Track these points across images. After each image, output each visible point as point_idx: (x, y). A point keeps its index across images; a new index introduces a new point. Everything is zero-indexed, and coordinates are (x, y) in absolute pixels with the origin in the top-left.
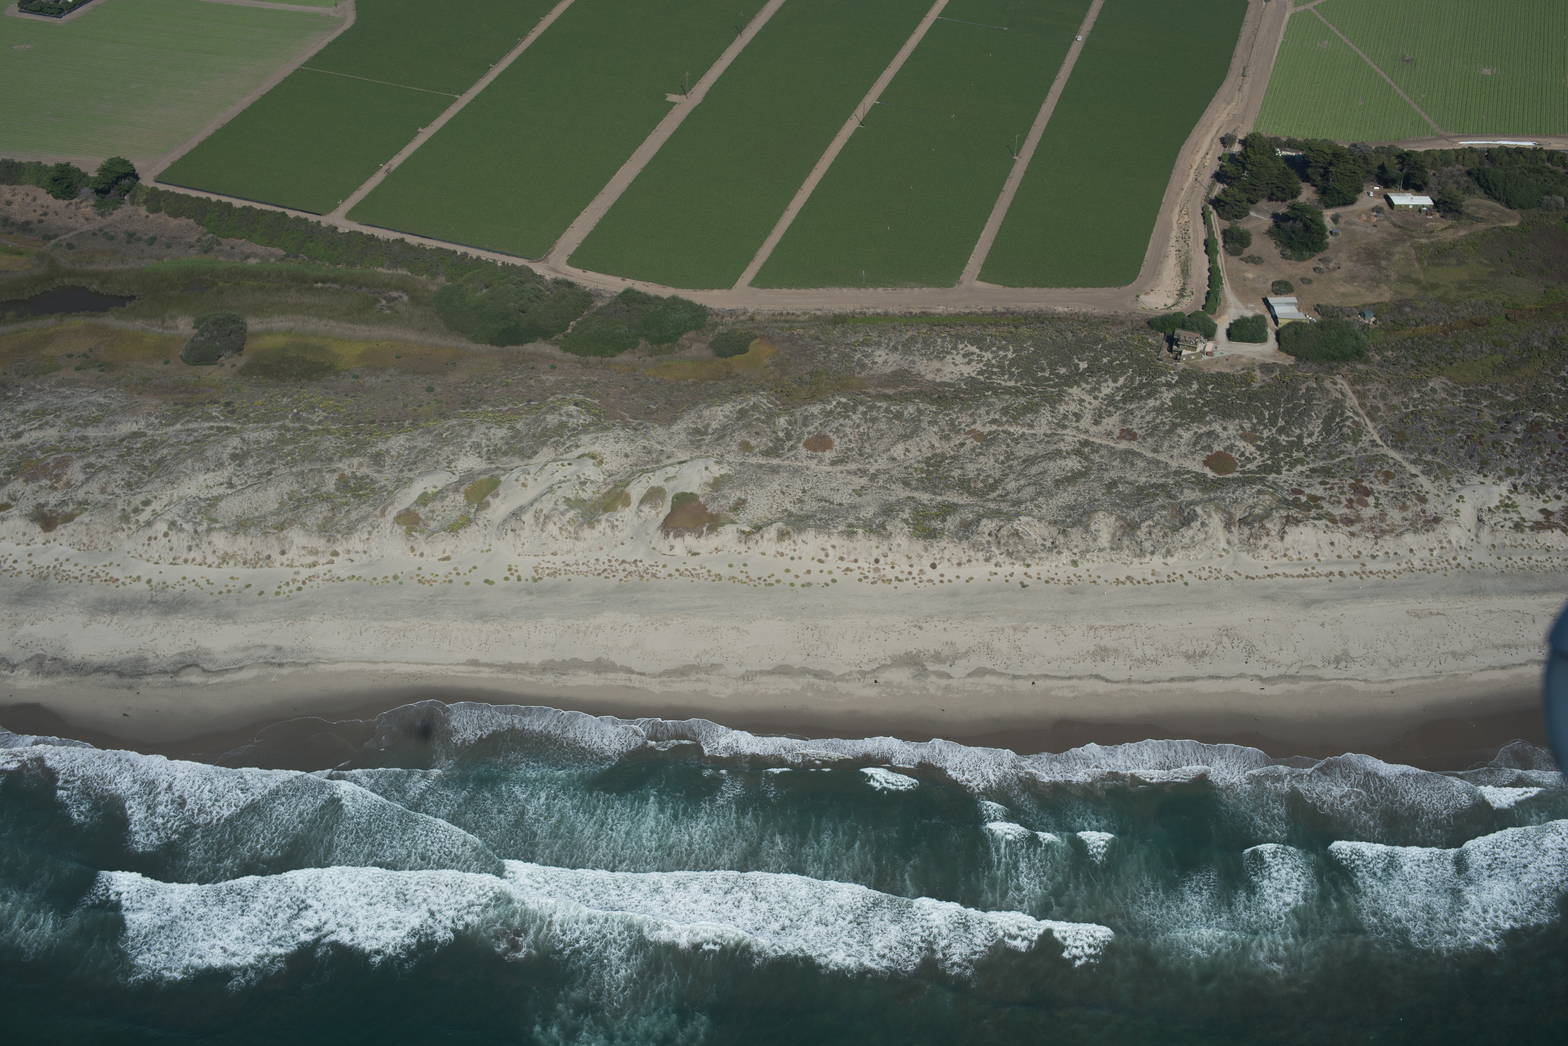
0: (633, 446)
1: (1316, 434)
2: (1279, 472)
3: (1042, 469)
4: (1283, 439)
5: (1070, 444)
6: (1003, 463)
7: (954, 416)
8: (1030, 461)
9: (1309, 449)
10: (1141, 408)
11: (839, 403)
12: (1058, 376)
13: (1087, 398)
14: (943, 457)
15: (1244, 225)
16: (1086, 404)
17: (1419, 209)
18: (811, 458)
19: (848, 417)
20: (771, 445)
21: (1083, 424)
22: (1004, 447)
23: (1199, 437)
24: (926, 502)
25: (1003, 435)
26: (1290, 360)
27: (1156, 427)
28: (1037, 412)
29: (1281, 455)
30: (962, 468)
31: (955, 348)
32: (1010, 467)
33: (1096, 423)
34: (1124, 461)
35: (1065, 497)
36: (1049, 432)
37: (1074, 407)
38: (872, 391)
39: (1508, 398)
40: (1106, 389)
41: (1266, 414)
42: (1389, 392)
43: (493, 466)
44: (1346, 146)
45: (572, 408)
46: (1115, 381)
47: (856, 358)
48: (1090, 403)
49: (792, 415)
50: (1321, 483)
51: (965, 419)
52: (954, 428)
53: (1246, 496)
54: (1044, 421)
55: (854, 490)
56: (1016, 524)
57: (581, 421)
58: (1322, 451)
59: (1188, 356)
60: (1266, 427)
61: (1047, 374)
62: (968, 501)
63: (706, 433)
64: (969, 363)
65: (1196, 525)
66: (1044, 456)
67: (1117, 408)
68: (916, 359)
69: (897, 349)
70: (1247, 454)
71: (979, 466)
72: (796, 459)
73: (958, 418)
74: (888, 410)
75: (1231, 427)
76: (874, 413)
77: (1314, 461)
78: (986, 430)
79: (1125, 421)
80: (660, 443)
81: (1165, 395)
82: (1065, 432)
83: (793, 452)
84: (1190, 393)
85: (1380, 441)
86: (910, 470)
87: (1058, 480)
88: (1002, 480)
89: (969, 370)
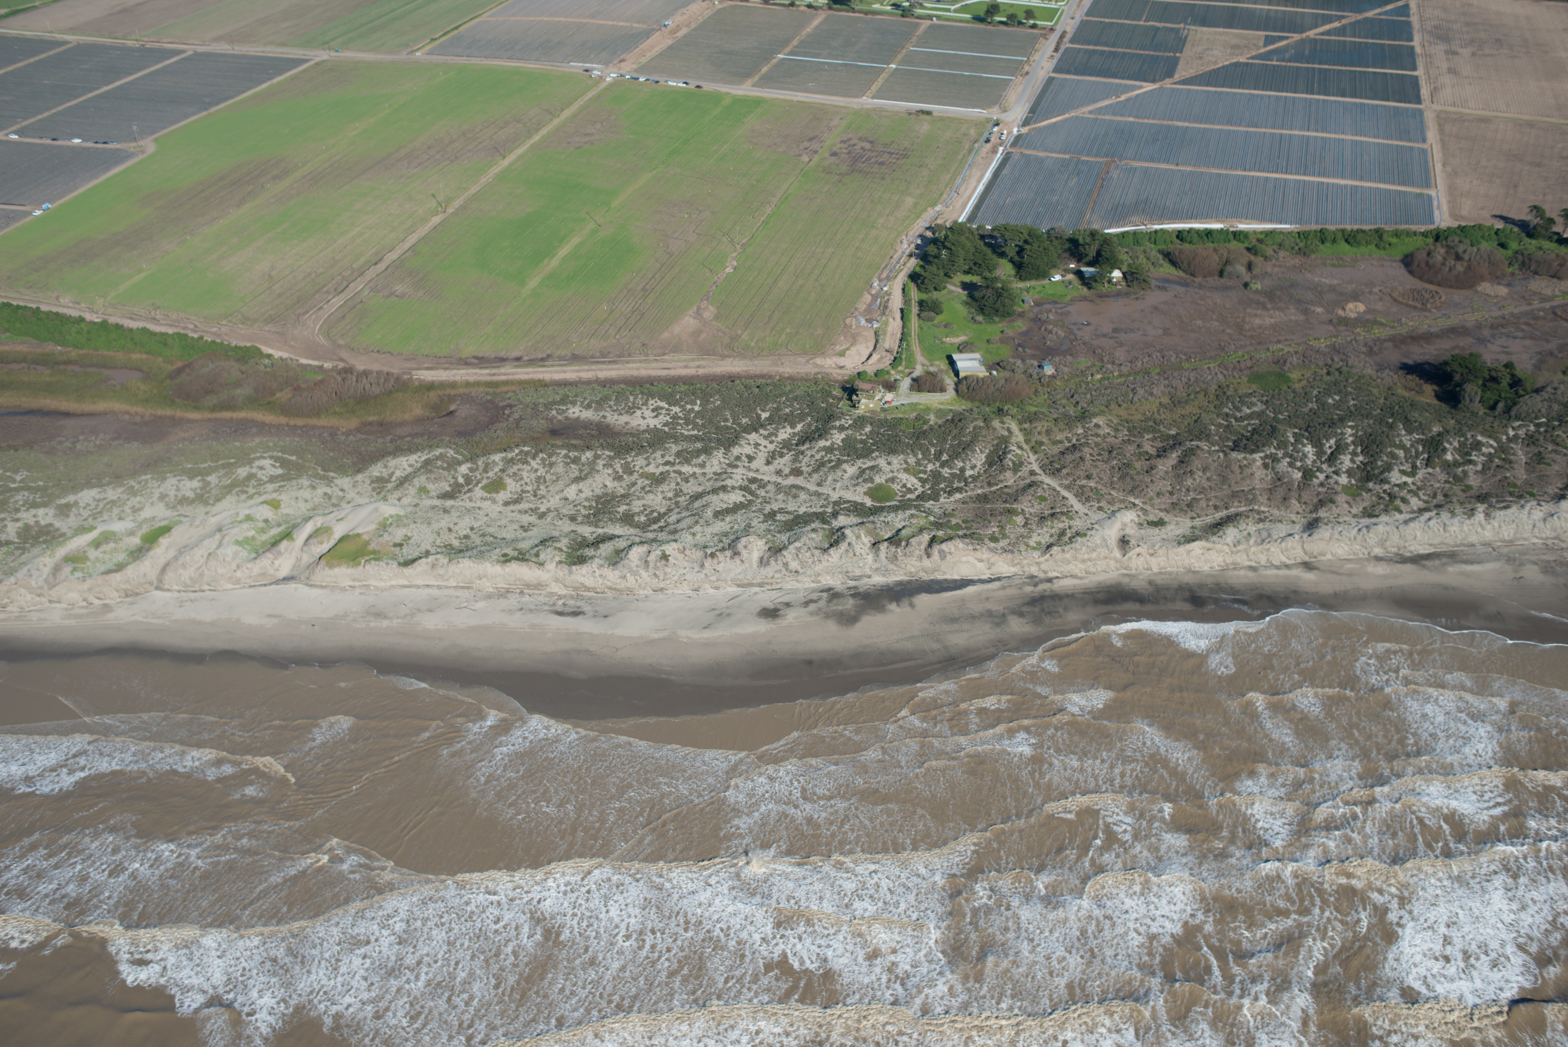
0: (315, 493)
1: (979, 467)
2: (936, 500)
3: (704, 503)
4: (946, 472)
5: (737, 481)
6: (670, 499)
7: (630, 460)
8: (696, 496)
9: (970, 479)
10: (810, 448)
11: (521, 451)
12: (741, 425)
13: (764, 442)
14: (613, 496)
15: (939, 296)
16: (761, 448)
18: (485, 499)
19: (526, 462)
20: (449, 489)
21: (754, 465)
22: (673, 485)
23: (862, 471)
24: (586, 534)
25: (672, 475)
26: (966, 405)
27: (823, 464)
28: (710, 454)
29: (942, 486)
30: (629, 504)
31: (645, 404)
32: (677, 503)
33: (768, 463)
34: (787, 494)
35: (722, 525)
36: (719, 471)
37: (748, 450)
39: (1170, 432)
40: (783, 435)
41: (932, 450)
42: (1054, 429)
43: (176, 514)
44: (1044, 230)
45: (266, 462)
46: (793, 427)
48: (765, 447)
49: (474, 463)
51: (640, 461)
52: (628, 470)
53: (897, 520)
54: (715, 462)
55: (521, 527)
57: (271, 473)
58: (982, 481)
59: (866, 404)
60: (930, 461)
61: (729, 424)
62: (630, 532)
63: (389, 481)
64: (656, 416)
65: (843, 546)
66: (710, 492)
67: (790, 450)
68: (608, 413)
69: (591, 406)
70: (909, 485)
71: (646, 502)
72: (471, 500)
73: (633, 461)
74: (566, 456)
75: (895, 461)
76: (553, 459)
77: (973, 490)
78: (658, 471)
79: (795, 460)
80: (342, 490)
81: (837, 436)
82: (734, 471)
83: (469, 495)
84: (861, 434)
85: (1039, 471)
86: (579, 508)
87: (718, 511)
88: (666, 514)
89: (655, 422)
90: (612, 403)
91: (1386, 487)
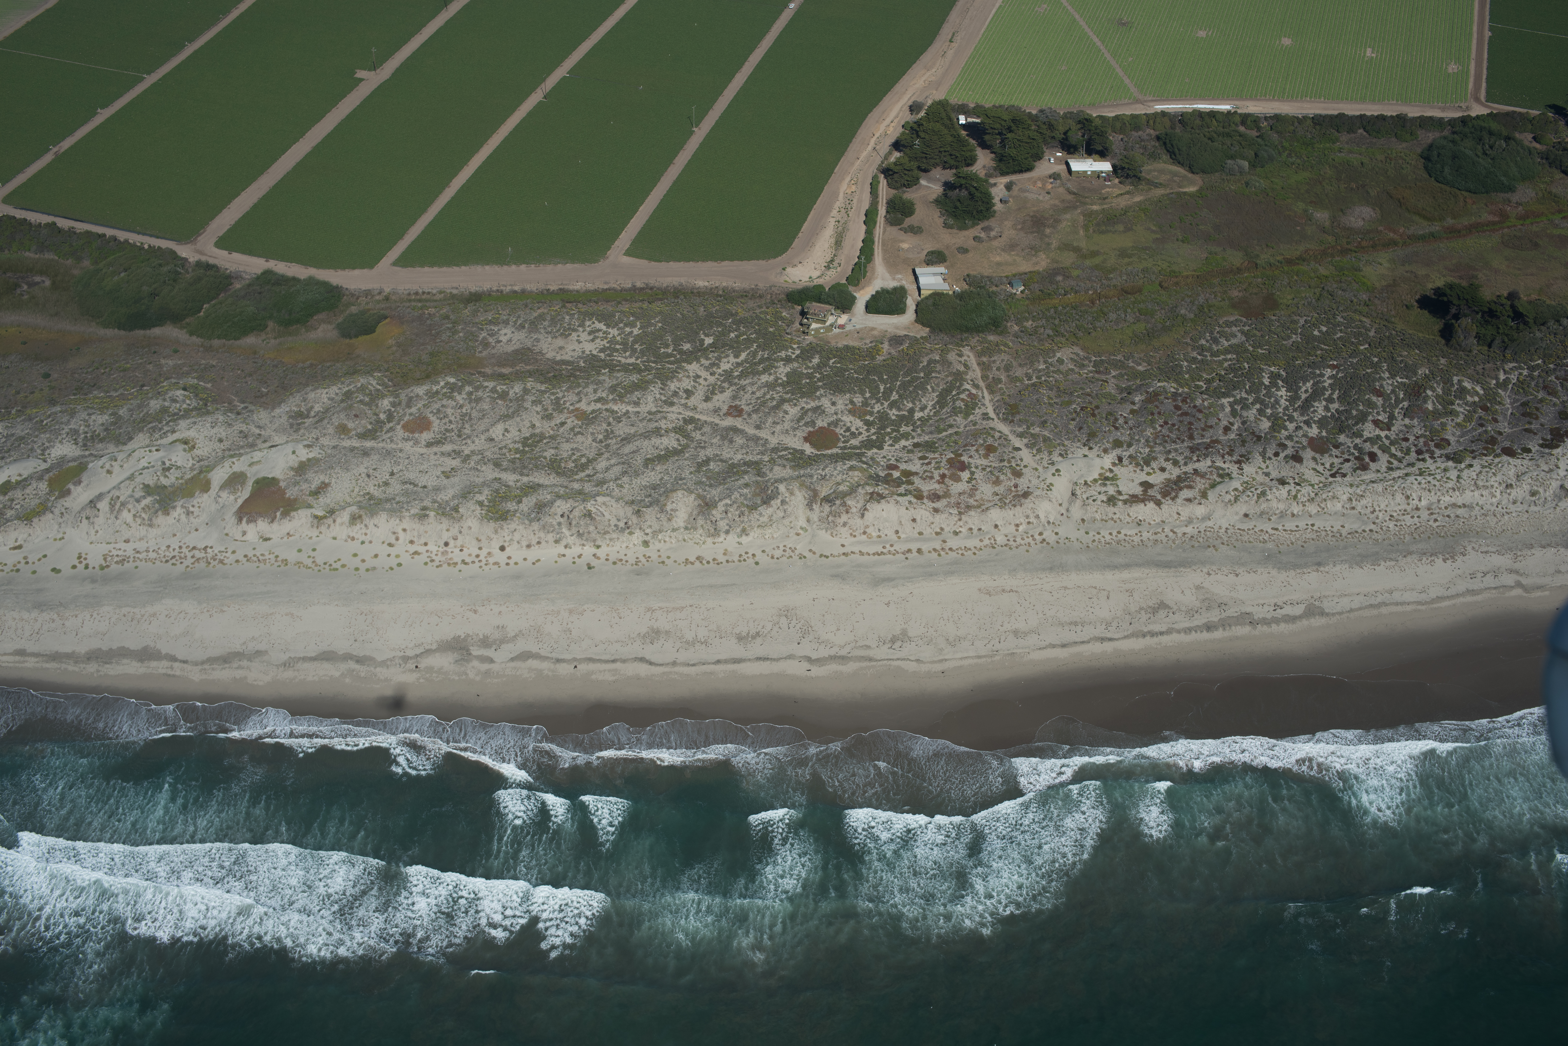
0: (230, 431)
1: (929, 408)
2: (880, 448)
3: (635, 448)
4: (893, 413)
5: (672, 421)
6: (601, 441)
7: (560, 395)
8: (627, 439)
9: (919, 423)
10: (753, 384)
11: (447, 383)
12: (681, 352)
13: (704, 374)
14: (542, 436)
15: (910, 195)
16: (701, 381)
17: (1097, 175)
18: (407, 440)
19: (451, 398)
20: (370, 427)
21: (692, 402)
22: (604, 426)
23: (804, 412)
24: (511, 483)
25: (605, 414)
26: (924, 332)
27: (764, 403)
28: (647, 389)
29: (889, 430)
30: (556, 448)
31: (582, 325)
32: (607, 446)
33: (707, 399)
34: (723, 438)
35: (652, 476)
36: (654, 409)
37: (687, 384)
38: (488, 371)
39: (1140, 368)
40: (725, 366)
41: (882, 388)
42: (1015, 363)
43: (87, 453)
44: (1034, 112)
45: (179, 393)
46: (736, 356)
47: (481, 337)
48: (706, 379)
49: (397, 396)
50: (921, 458)
51: (571, 397)
52: (558, 406)
53: (835, 473)
54: (650, 398)
55: (443, 472)
56: (590, 506)
57: (185, 406)
58: (931, 425)
59: (817, 330)
60: (878, 401)
61: (670, 351)
62: (555, 482)
63: (308, 417)
64: (593, 340)
65: (776, 503)
66: (641, 435)
67: (731, 384)
68: (541, 337)
69: (524, 327)
70: (853, 429)
71: (575, 446)
72: (392, 441)
73: (564, 396)
74: (494, 390)
75: (841, 402)
76: (480, 393)
77: (920, 435)
78: (589, 409)
79: (734, 398)
80: (259, 426)
81: (781, 370)
82: (670, 409)
83: (389, 435)
84: (808, 368)
85: (992, 415)
86: (504, 451)
87: (649, 459)
88: (595, 459)
89: (591, 348)
91: (1358, 441)
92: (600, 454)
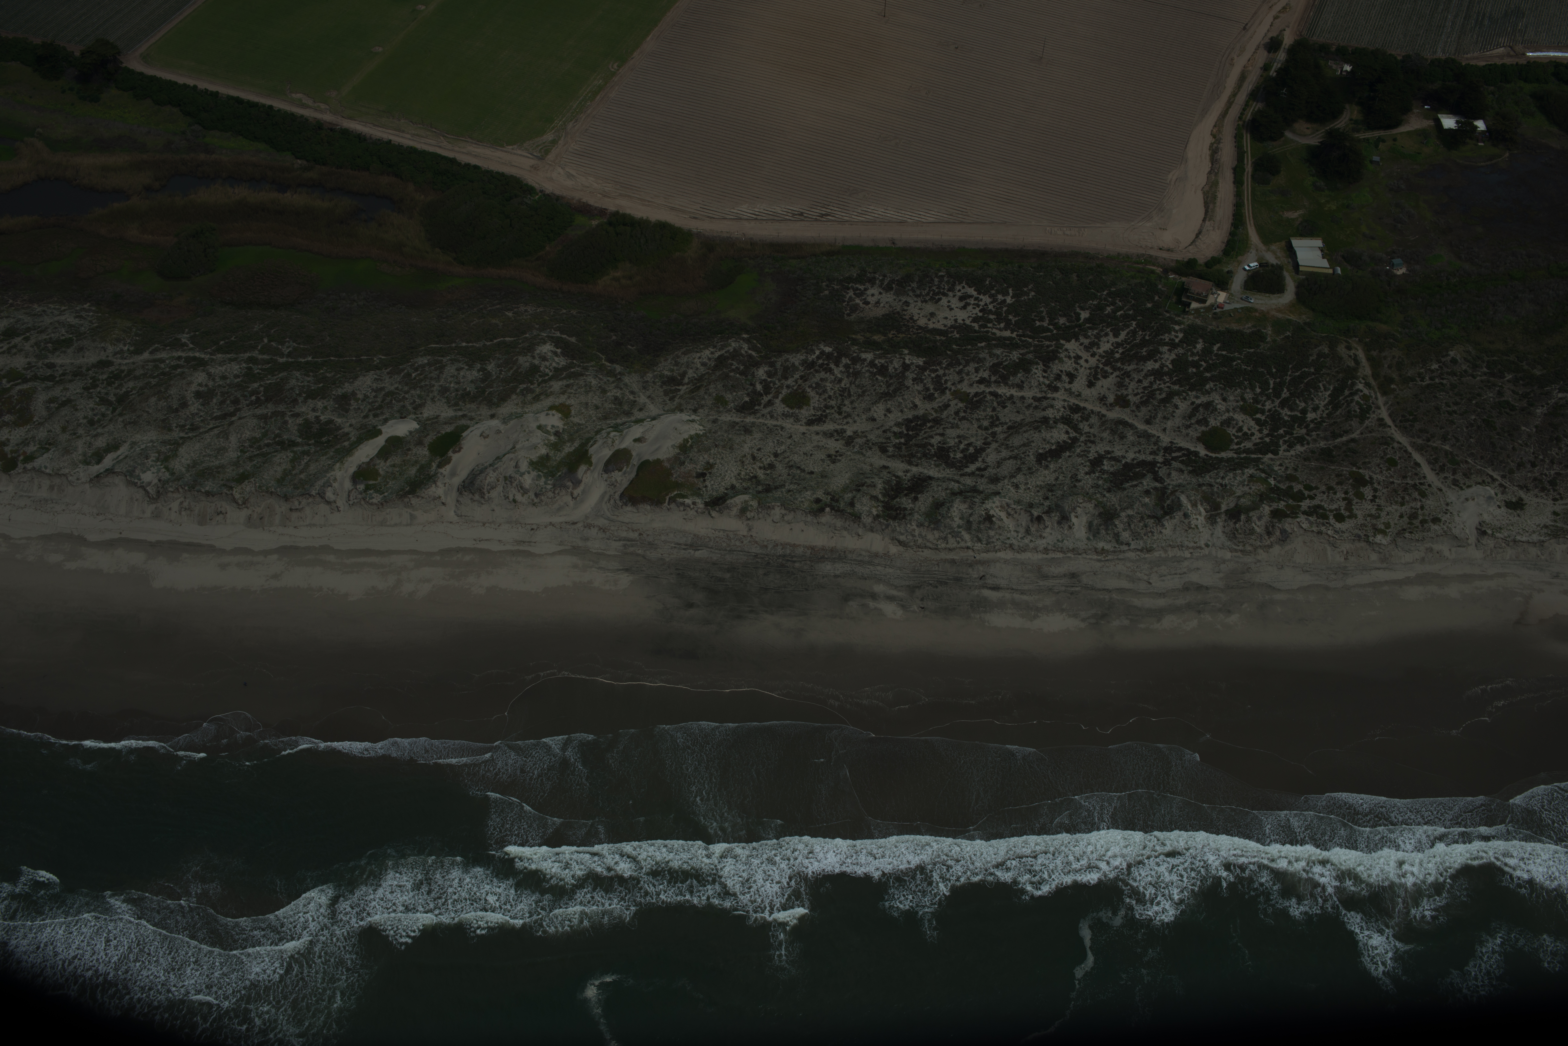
0: (605, 396)
1: (1322, 408)
2: (1276, 453)
3: (1025, 441)
4: (1286, 413)
5: (1059, 410)
6: (986, 429)
7: (941, 372)
8: (1014, 428)
9: (1312, 425)
10: (1138, 371)
11: (823, 353)
12: (1056, 326)
13: (1085, 355)
14: (925, 420)
15: (1275, 149)
16: (1082, 362)
18: (787, 416)
19: (830, 370)
20: (747, 399)
21: (1076, 387)
22: (989, 411)
23: (1195, 408)
24: (900, 474)
25: (989, 397)
26: (1307, 316)
27: (1152, 395)
28: (1029, 371)
30: (942, 435)
31: (952, 289)
32: (994, 434)
33: (1091, 385)
34: (1113, 432)
35: (1047, 475)
36: (1039, 395)
37: (1068, 365)
38: (860, 338)
39: (1536, 372)
40: (1105, 347)
41: (1271, 382)
42: (1406, 361)
43: (460, 414)
44: (1400, 57)
45: (547, 348)
46: (1116, 335)
47: (848, 297)
48: (1087, 361)
49: (772, 365)
51: (952, 376)
52: (940, 386)
53: (1236, 483)
54: (1034, 382)
55: (828, 456)
56: (989, 506)
57: (555, 364)
58: (1325, 429)
59: (1197, 310)
60: (1269, 398)
61: (1045, 324)
62: (944, 475)
63: (680, 383)
64: (964, 307)
65: (1179, 515)
66: (1029, 425)
67: (1115, 369)
68: (910, 300)
69: (892, 289)
70: (1245, 429)
71: (962, 433)
72: (772, 417)
73: (944, 375)
74: (872, 364)
75: (1232, 398)
76: (858, 367)
77: (1315, 441)
78: (972, 391)
79: (1120, 385)
80: (632, 393)
81: (1166, 356)
82: (1055, 395)
83: (769, 409)
84: (1193, 354)
85: (1389, 421)
86: (889, 434)
87: (1041, 454)
88: (983, 450)
89: (963, 316)
90: (914, 285)
92: (987, 444)
